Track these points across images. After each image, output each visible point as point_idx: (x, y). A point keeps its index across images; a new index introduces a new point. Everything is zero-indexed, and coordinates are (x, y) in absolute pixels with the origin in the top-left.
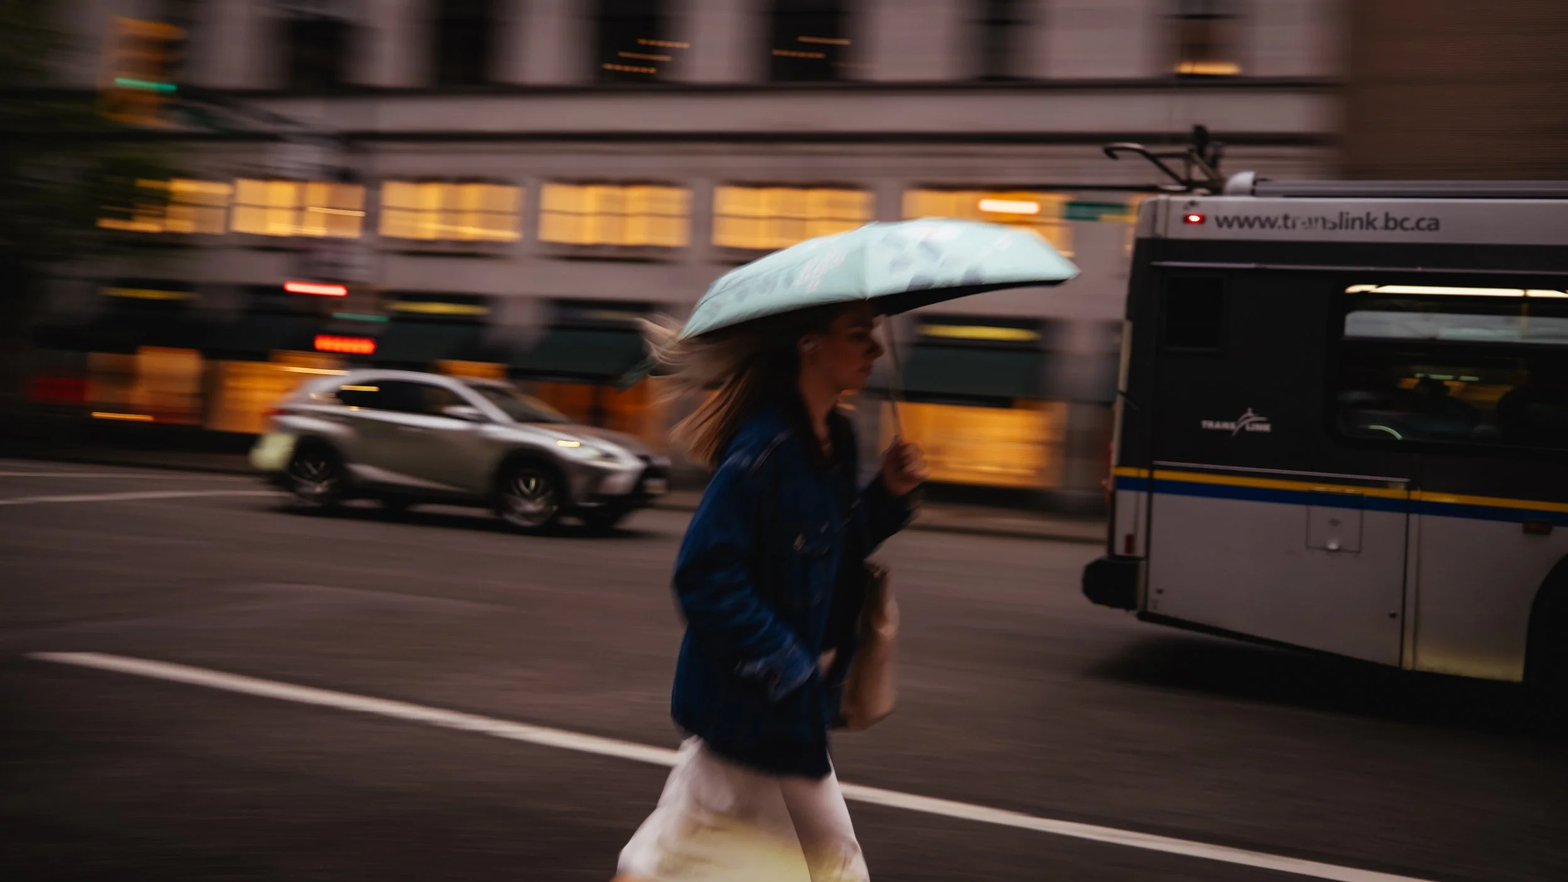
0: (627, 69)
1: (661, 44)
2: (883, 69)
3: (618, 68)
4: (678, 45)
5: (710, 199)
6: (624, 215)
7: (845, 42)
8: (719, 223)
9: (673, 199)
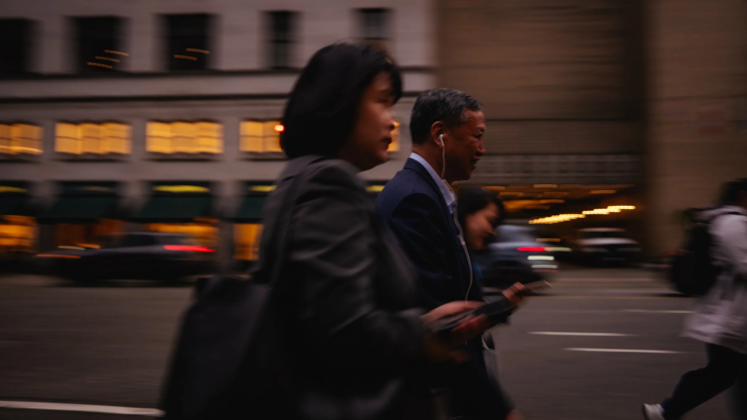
0: (99, 65)
1: (115, 52)
2: (225, 64)
3: (95, 64)
4: (124, 54)
5: (144, 129)
6: (98, 139)
7: (207, 52)
8: (149, 140)
9: (122, 130)
